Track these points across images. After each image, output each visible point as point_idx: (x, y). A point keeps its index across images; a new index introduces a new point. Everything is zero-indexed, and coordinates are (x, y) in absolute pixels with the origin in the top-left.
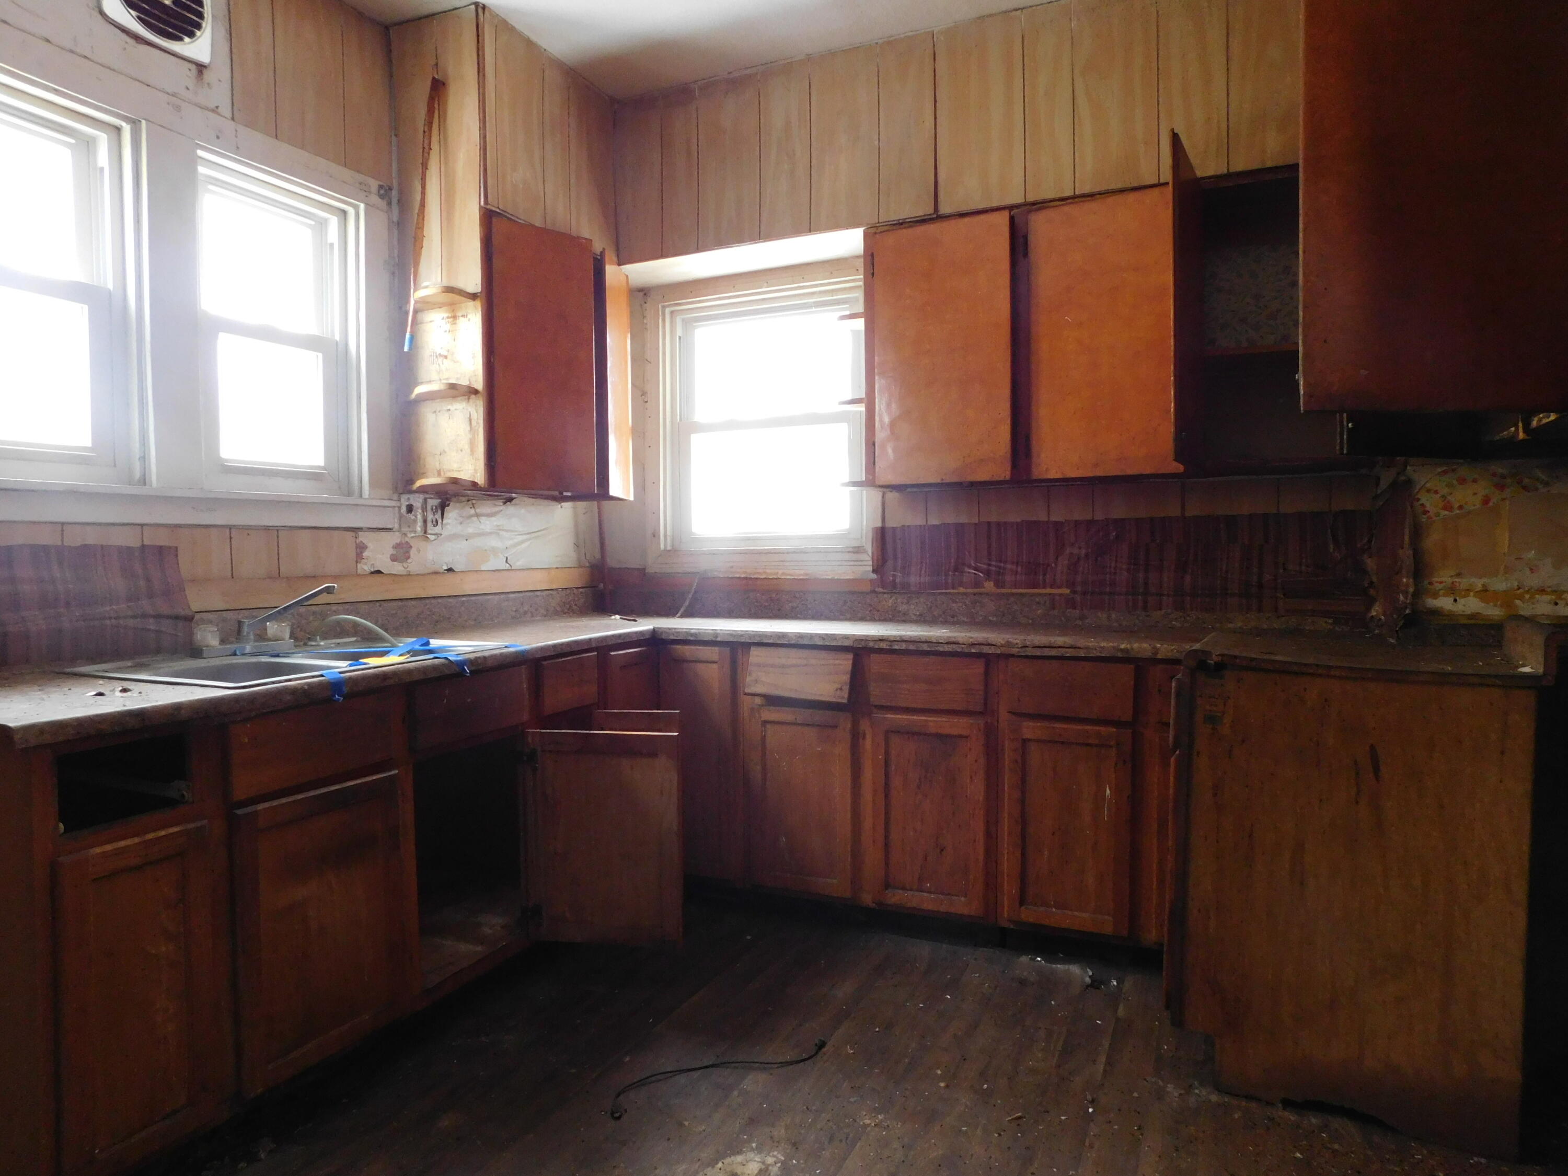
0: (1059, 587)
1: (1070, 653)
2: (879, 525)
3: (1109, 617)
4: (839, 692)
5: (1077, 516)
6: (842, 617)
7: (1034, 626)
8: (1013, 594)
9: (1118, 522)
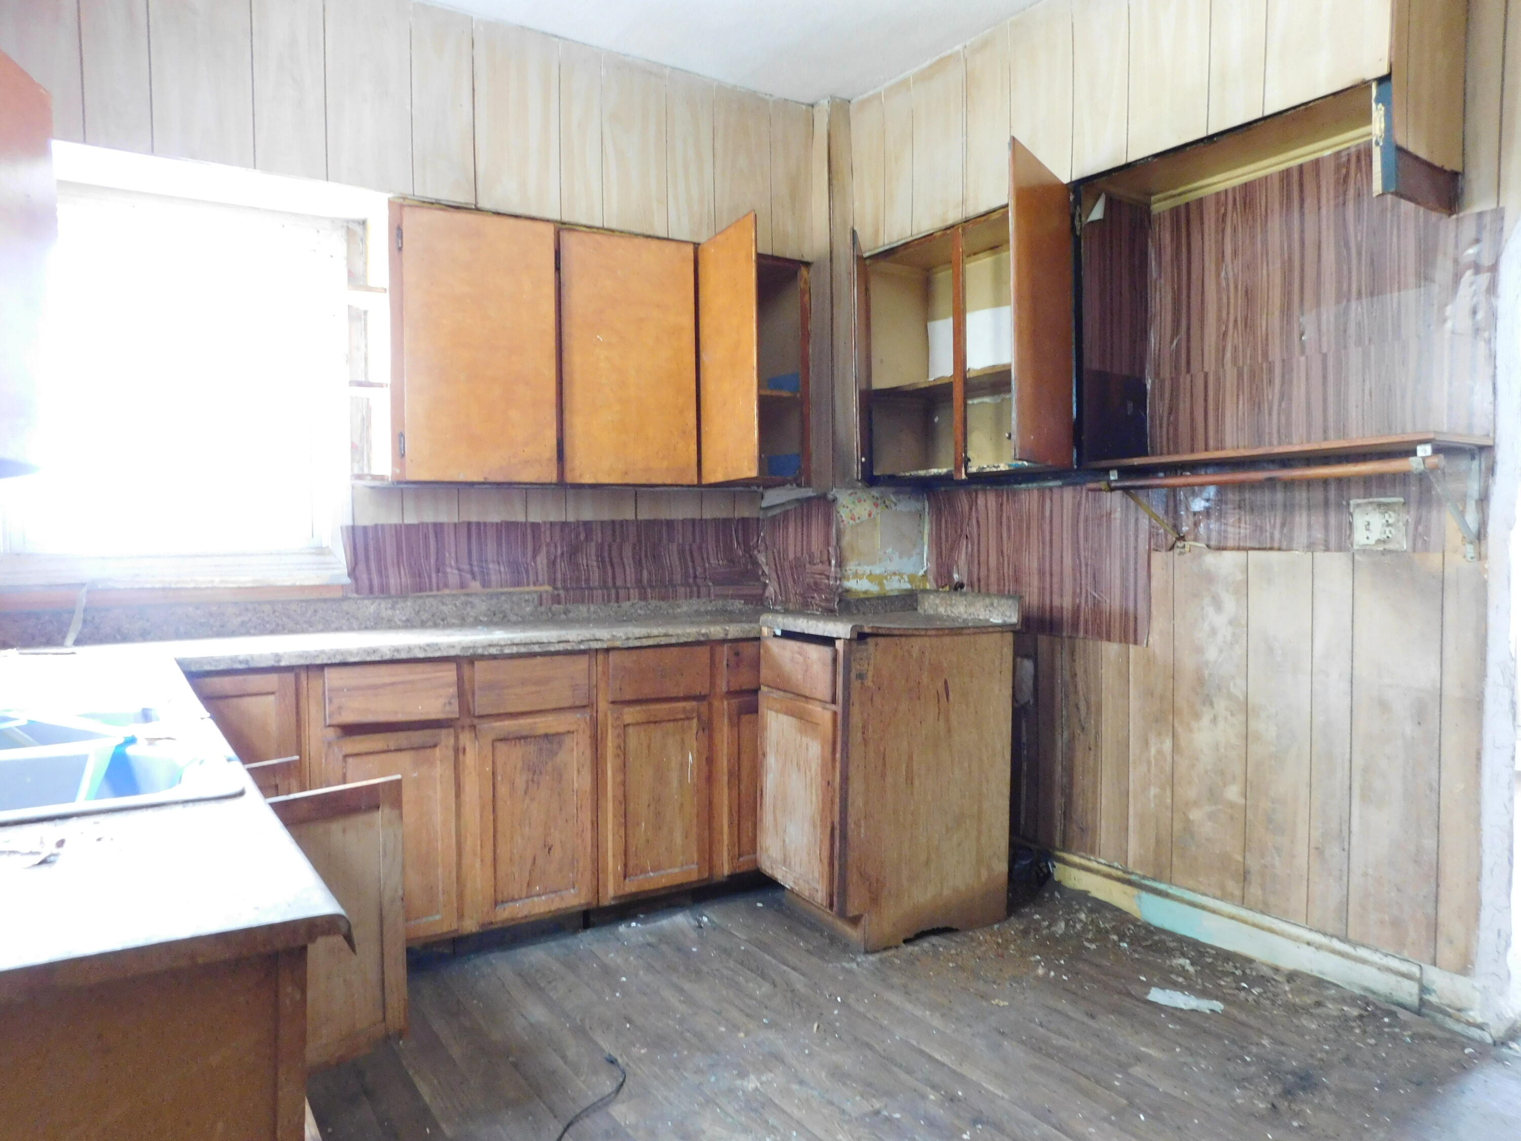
0: (541, 585)
1: (664, 641)
2: (350, 523)
3: (589, 610)
4: (448, 708)
5: (552, 518)
6: (311, 629)
7: (524, 622)
8: (503, 594)
9: (586, 524)
